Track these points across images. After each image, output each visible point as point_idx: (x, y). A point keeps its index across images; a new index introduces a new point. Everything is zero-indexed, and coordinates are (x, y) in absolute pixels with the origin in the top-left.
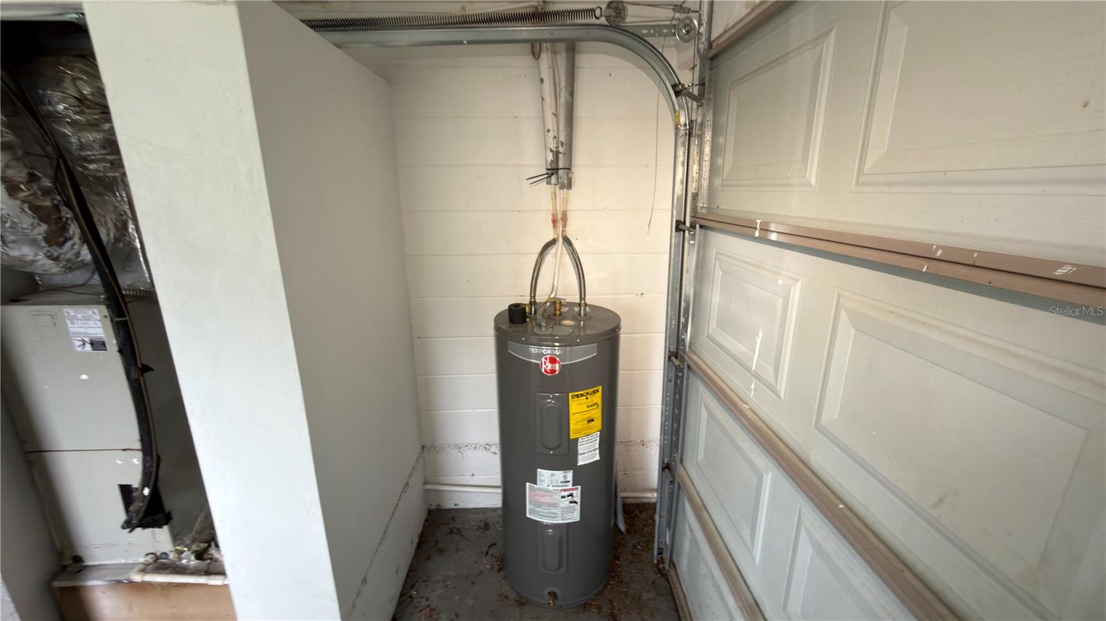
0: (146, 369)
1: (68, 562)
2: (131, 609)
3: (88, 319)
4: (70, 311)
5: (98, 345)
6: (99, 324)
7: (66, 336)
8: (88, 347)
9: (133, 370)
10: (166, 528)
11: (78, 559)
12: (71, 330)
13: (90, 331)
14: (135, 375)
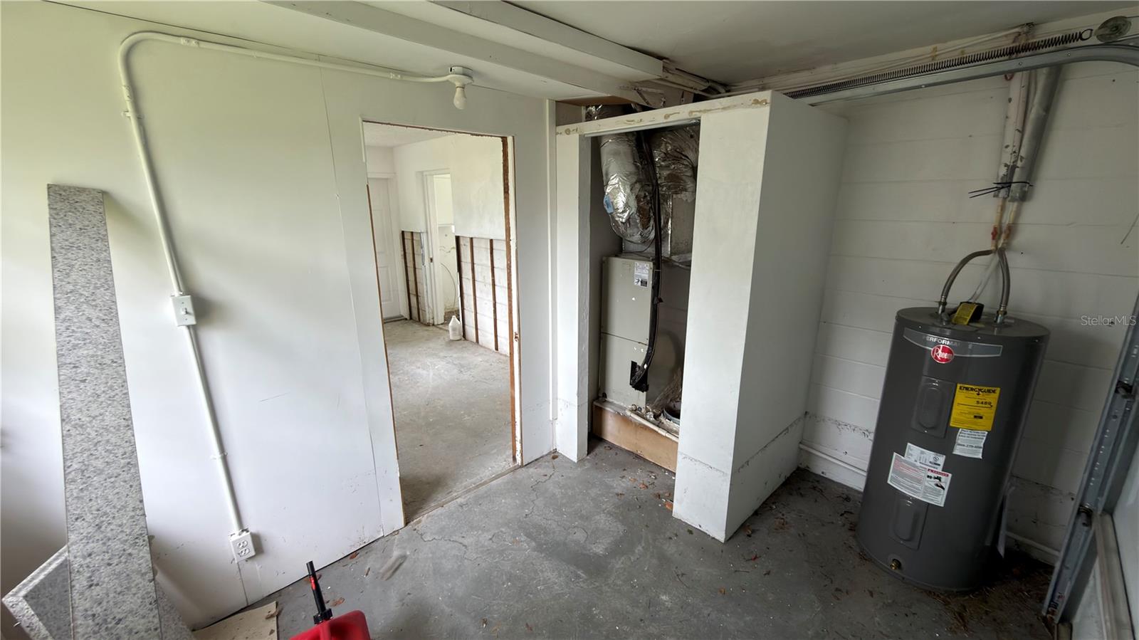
0: (660, 300)
1: (601, 395)
2: (619, 431)
3: (643, 268)
4: (638, 263)
5: (644, 283)
6: (647, 272)
7: (633, 275)
8: (640, 283)
9: (656, 299)
10: (645, 393)
11: (605, 395)
12: (635, 273)
13: (643, 275)
14: (655, 302)
